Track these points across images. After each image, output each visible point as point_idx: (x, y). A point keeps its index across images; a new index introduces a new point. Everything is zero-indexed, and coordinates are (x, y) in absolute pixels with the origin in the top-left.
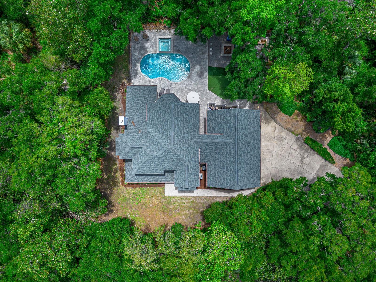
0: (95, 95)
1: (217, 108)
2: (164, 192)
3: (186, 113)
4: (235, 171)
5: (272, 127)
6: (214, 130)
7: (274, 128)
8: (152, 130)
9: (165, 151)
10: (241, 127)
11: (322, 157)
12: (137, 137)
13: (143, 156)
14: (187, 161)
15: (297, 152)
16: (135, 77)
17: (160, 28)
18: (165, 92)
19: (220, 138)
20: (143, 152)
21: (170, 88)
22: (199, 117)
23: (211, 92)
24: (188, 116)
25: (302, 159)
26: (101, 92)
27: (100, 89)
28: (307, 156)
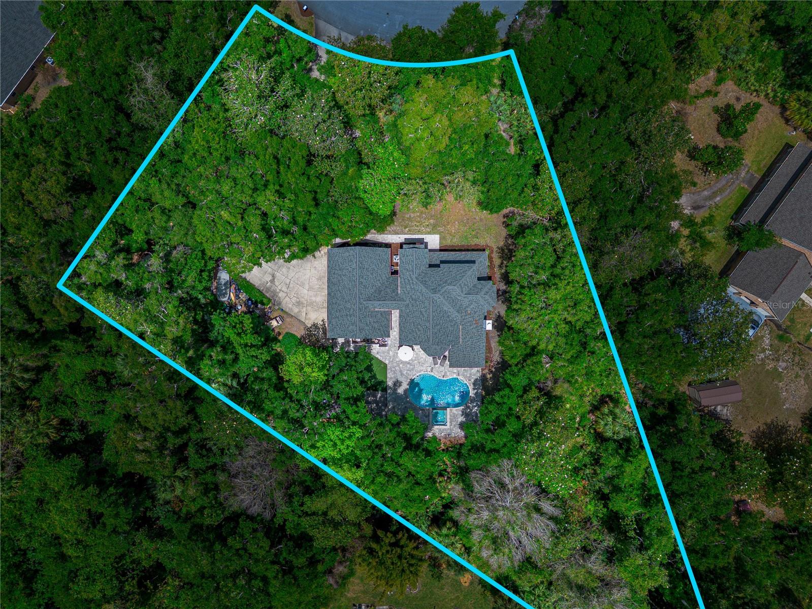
0: (519, 354)
1: (376, 341)
2: (440, 239)
3: (415, 334)
4: (360, 268)
5: (310, 319)
6: (381, 314)
7: (307, 317)
8: (454, 314)
9: (439, 291)
10: (352, 317)
11: (248, 282)
12: (471, 307)
13: (465, 285)
14: (415, 279)
15: (279, 287)
16: (476, 380)
17: (445, 438)
18: (439, 361)
19: (375, 305)
20: (464, 289)
21: (433, 366)
22: (400, 330)
23: (383, 360)
24: (413, 331)
25: (274, 279)
26: (512, 357)
27: (514, 361)
28: (267, 283)
